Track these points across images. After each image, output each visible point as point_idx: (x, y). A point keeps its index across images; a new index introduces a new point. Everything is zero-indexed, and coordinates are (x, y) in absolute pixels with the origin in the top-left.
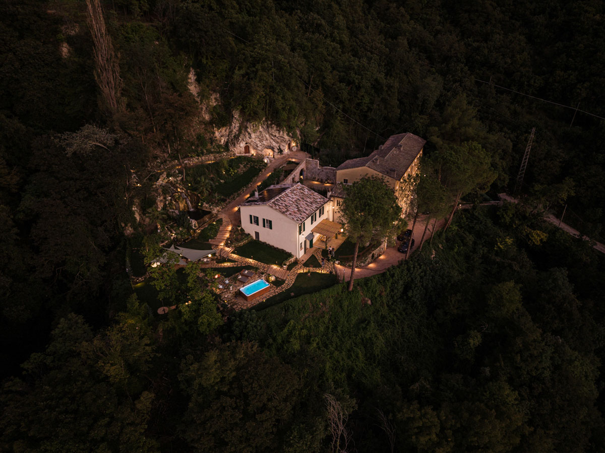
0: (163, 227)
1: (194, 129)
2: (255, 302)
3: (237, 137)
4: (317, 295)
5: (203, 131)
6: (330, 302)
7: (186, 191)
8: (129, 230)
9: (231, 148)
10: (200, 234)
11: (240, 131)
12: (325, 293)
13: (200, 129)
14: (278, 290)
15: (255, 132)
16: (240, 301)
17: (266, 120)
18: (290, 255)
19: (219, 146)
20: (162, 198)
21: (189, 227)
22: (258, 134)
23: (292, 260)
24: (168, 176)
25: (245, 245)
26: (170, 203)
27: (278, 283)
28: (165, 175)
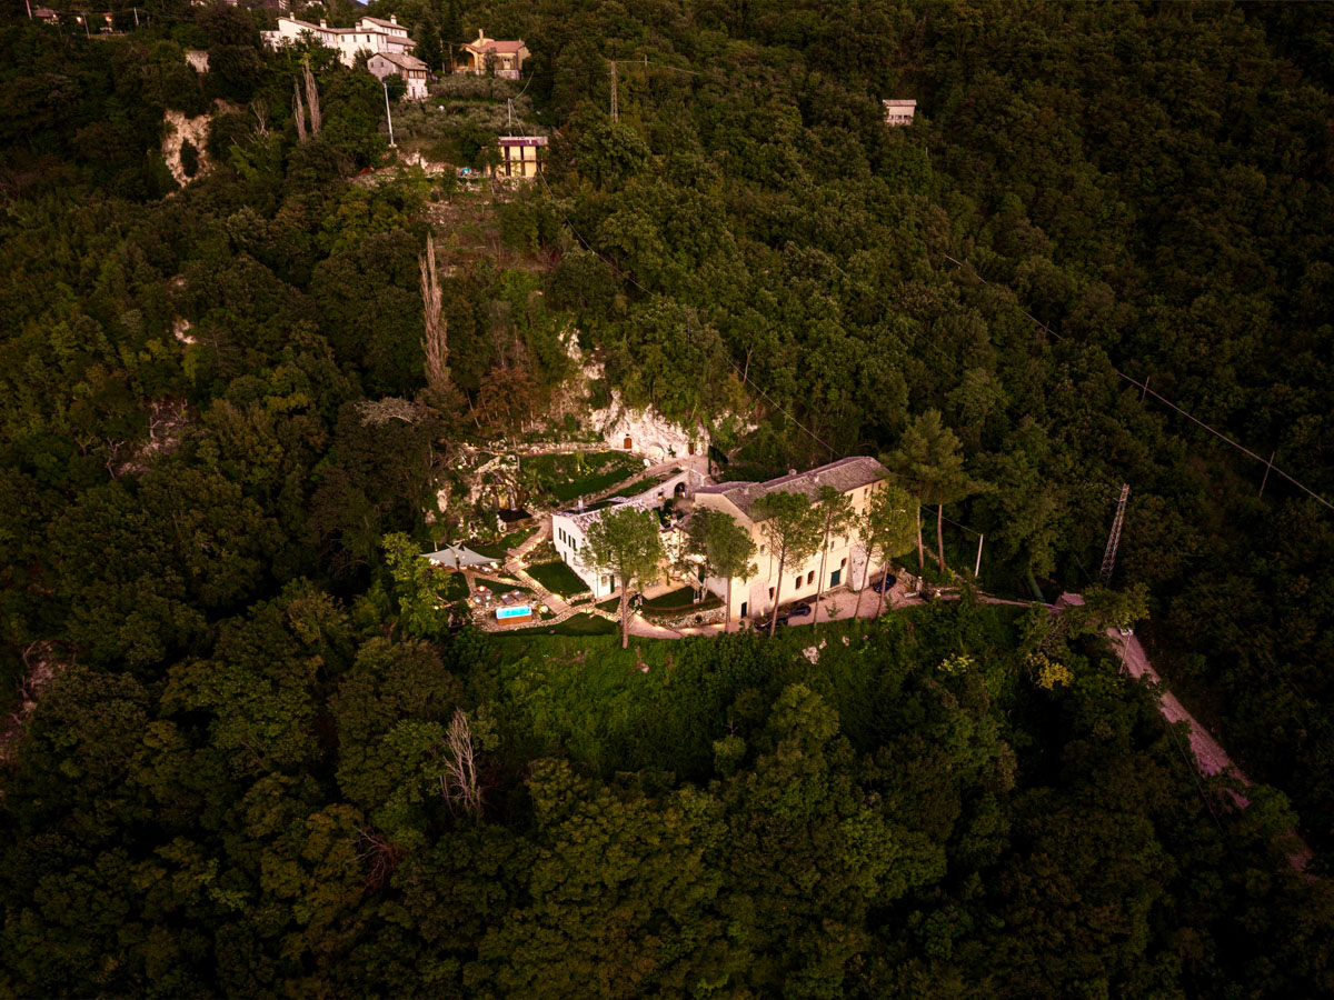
0: (466, 523)
1: (565, 406)
2: (505, 628)
3: (613, 424)
4: (576, 639)
5: (575, 410)
6: (589, 653)
7: (516, 486)
8: (431, 518)
9: (606, 438)
10: (504, 540)
11: (618, 416)
12: (586, 640)
13: (572, 407)
14: (539, 623)
15: (635, 421)
16: (492, 623)
17: (653, 409)
18: (587, 588)
19: (591, 433)
20: (480, 487)
21: (495, 528)
22: (640, 424)
23: (586, 595)
24: (502, 461)
25: (546, 565)
26: (488, 496)
27: (548, 615)
28: (497, 460)
